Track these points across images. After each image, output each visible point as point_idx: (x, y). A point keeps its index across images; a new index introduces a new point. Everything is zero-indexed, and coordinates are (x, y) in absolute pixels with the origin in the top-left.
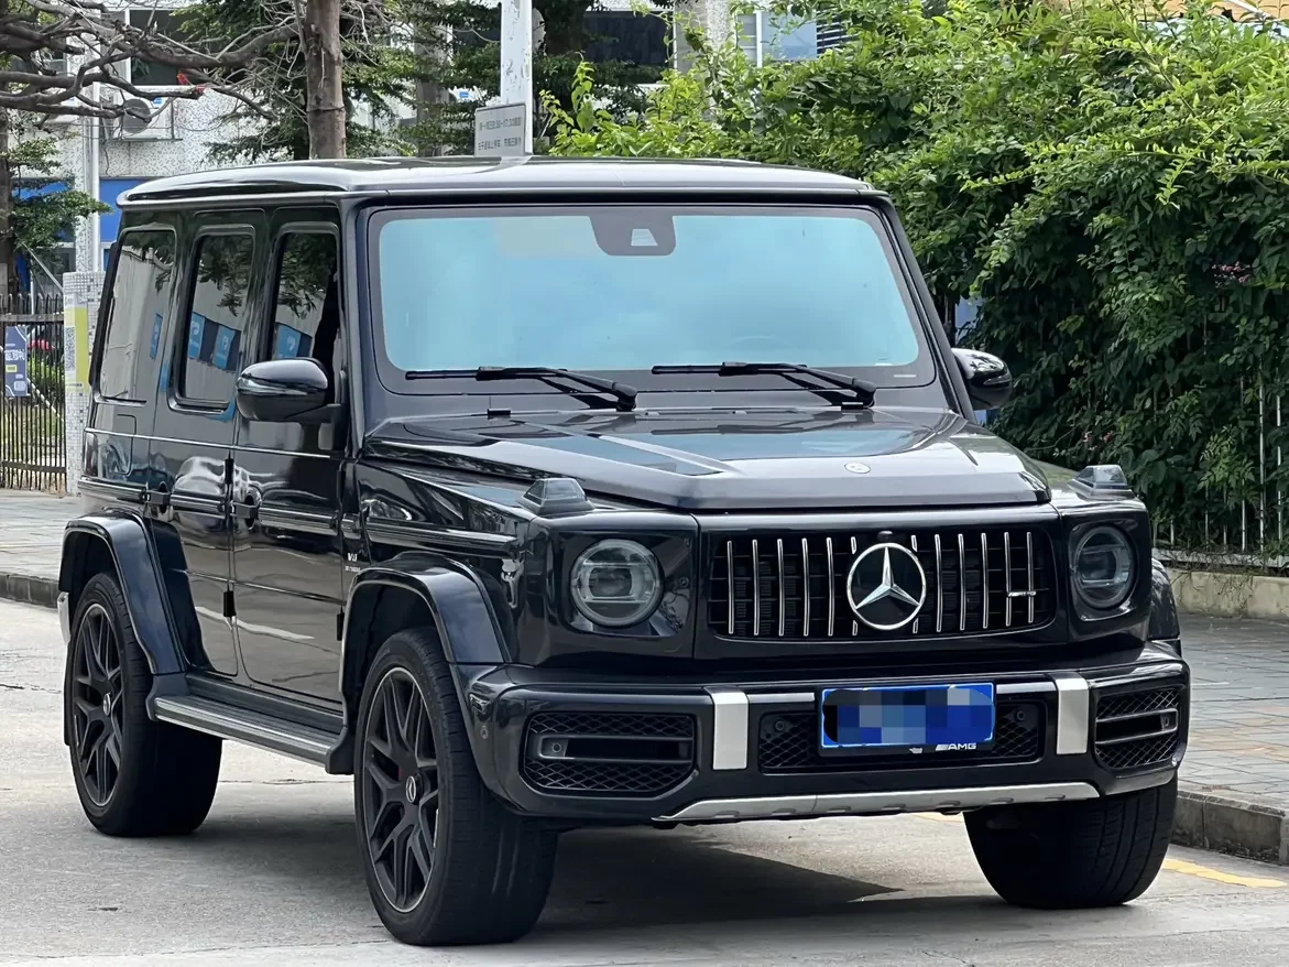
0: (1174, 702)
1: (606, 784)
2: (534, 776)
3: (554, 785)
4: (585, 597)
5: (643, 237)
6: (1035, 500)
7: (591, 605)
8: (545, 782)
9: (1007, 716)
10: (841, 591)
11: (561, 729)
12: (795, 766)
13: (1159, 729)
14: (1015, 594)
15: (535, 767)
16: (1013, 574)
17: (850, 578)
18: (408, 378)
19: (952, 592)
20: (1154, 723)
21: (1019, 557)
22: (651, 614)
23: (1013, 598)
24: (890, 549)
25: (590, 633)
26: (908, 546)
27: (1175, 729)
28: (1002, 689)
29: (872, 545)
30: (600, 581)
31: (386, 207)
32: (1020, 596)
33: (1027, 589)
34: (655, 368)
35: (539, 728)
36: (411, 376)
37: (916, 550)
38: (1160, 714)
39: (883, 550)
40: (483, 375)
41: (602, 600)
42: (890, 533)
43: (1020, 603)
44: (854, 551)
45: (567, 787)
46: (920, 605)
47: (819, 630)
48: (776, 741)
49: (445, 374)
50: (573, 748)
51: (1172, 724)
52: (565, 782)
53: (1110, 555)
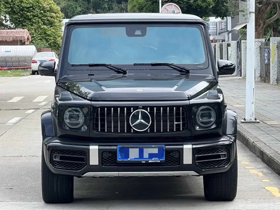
0: (226, 151)
1: (73, 167)
2: (54, 164)
3: (58, 167)
4: (67, 121)
5: (138, 32)
6: (188, 99)
7: (68, 123)
8: (56, 166)
9: (170, 154)
10: (128, 121)
11: (58, 153)
12: (113, 165)
13: (221, 158)
14: (176, 123)
15: (54, 162)
16: (176, 118)
17: (130, 118)
18: (72, 66)
19: (158, 121)
20: (219, 156)
21: (178, 114)
22: (82, 126)
23: (176, 124)
24: (141, 111)
25: (68, 130)
26: (147, 111)
27: (226, 158)
28: (167, 147)
29: (137, 110)
30: (71, 117)
31: (76, 25)
32: (177, 124)
33: (180, 122)
34: (134, 64)
35: (54, 153)
36: (73, 65)
37: (149, 111)
38: (220, 154)
39: (139, 111)
40: (91, 65)
41: (72, 122)
42: (142, 107)
43: (178, 126)
44: (132, 111)
45: (60, 167)
46: (149, 125)
47: (122, 131)
48: (107, 158)
49: (81, 65)
50: (61, 158)
51: (225, 157)
52: (60, 166)
53: (210, 113)
